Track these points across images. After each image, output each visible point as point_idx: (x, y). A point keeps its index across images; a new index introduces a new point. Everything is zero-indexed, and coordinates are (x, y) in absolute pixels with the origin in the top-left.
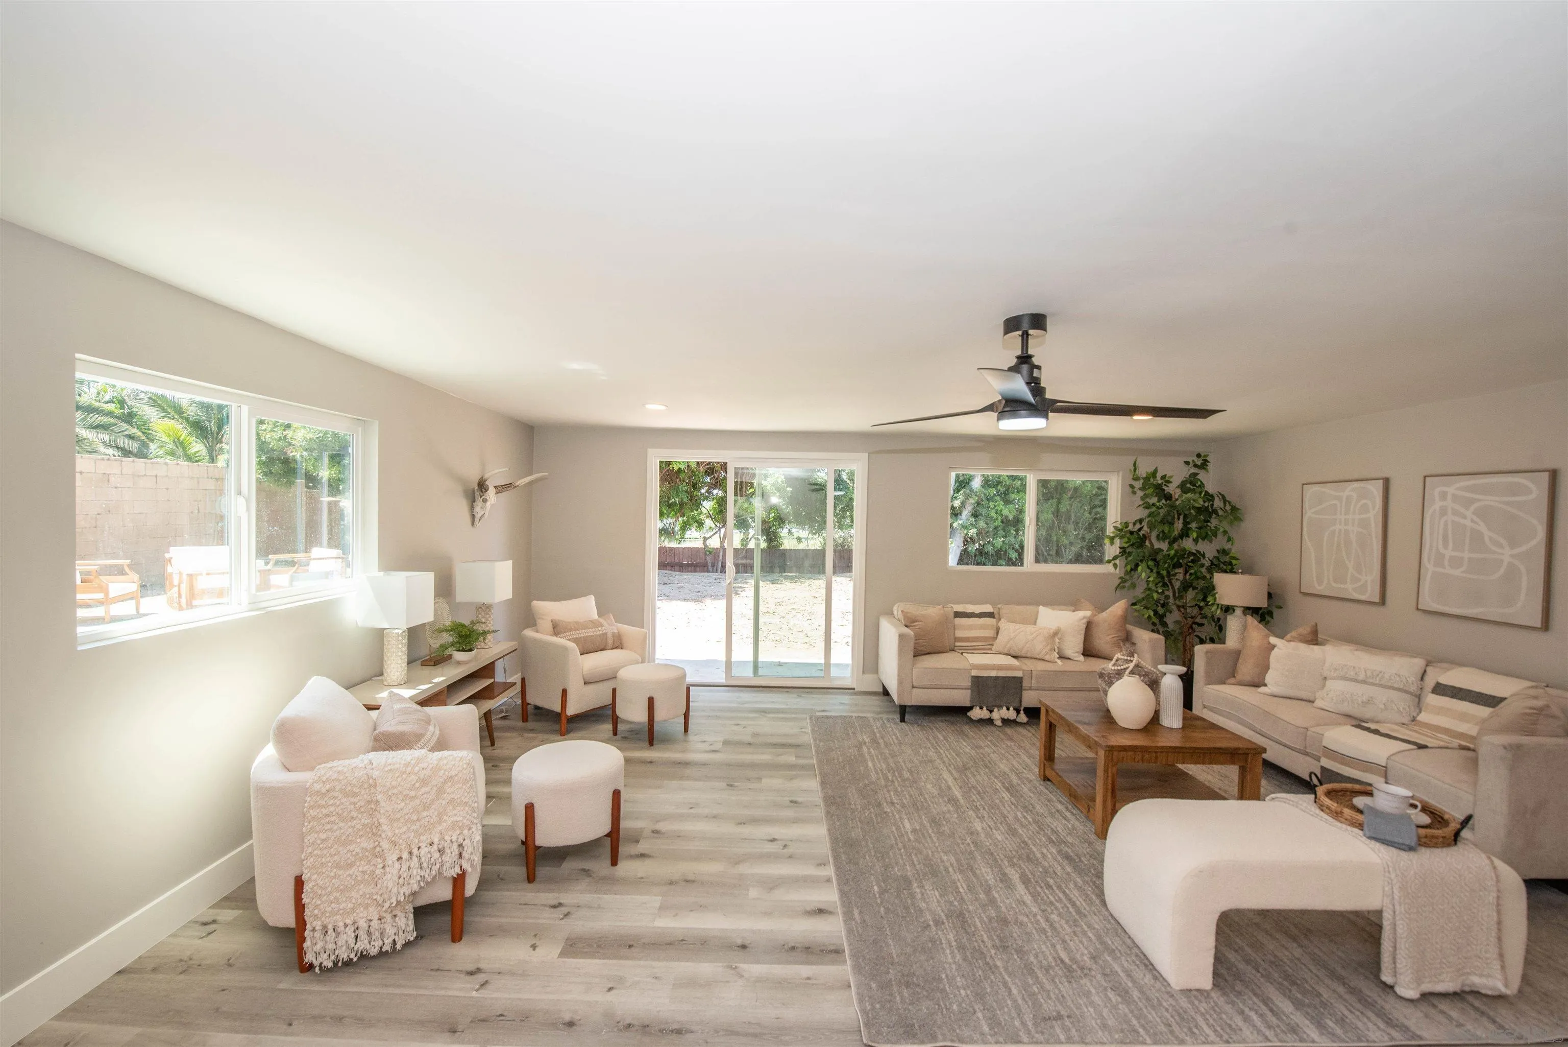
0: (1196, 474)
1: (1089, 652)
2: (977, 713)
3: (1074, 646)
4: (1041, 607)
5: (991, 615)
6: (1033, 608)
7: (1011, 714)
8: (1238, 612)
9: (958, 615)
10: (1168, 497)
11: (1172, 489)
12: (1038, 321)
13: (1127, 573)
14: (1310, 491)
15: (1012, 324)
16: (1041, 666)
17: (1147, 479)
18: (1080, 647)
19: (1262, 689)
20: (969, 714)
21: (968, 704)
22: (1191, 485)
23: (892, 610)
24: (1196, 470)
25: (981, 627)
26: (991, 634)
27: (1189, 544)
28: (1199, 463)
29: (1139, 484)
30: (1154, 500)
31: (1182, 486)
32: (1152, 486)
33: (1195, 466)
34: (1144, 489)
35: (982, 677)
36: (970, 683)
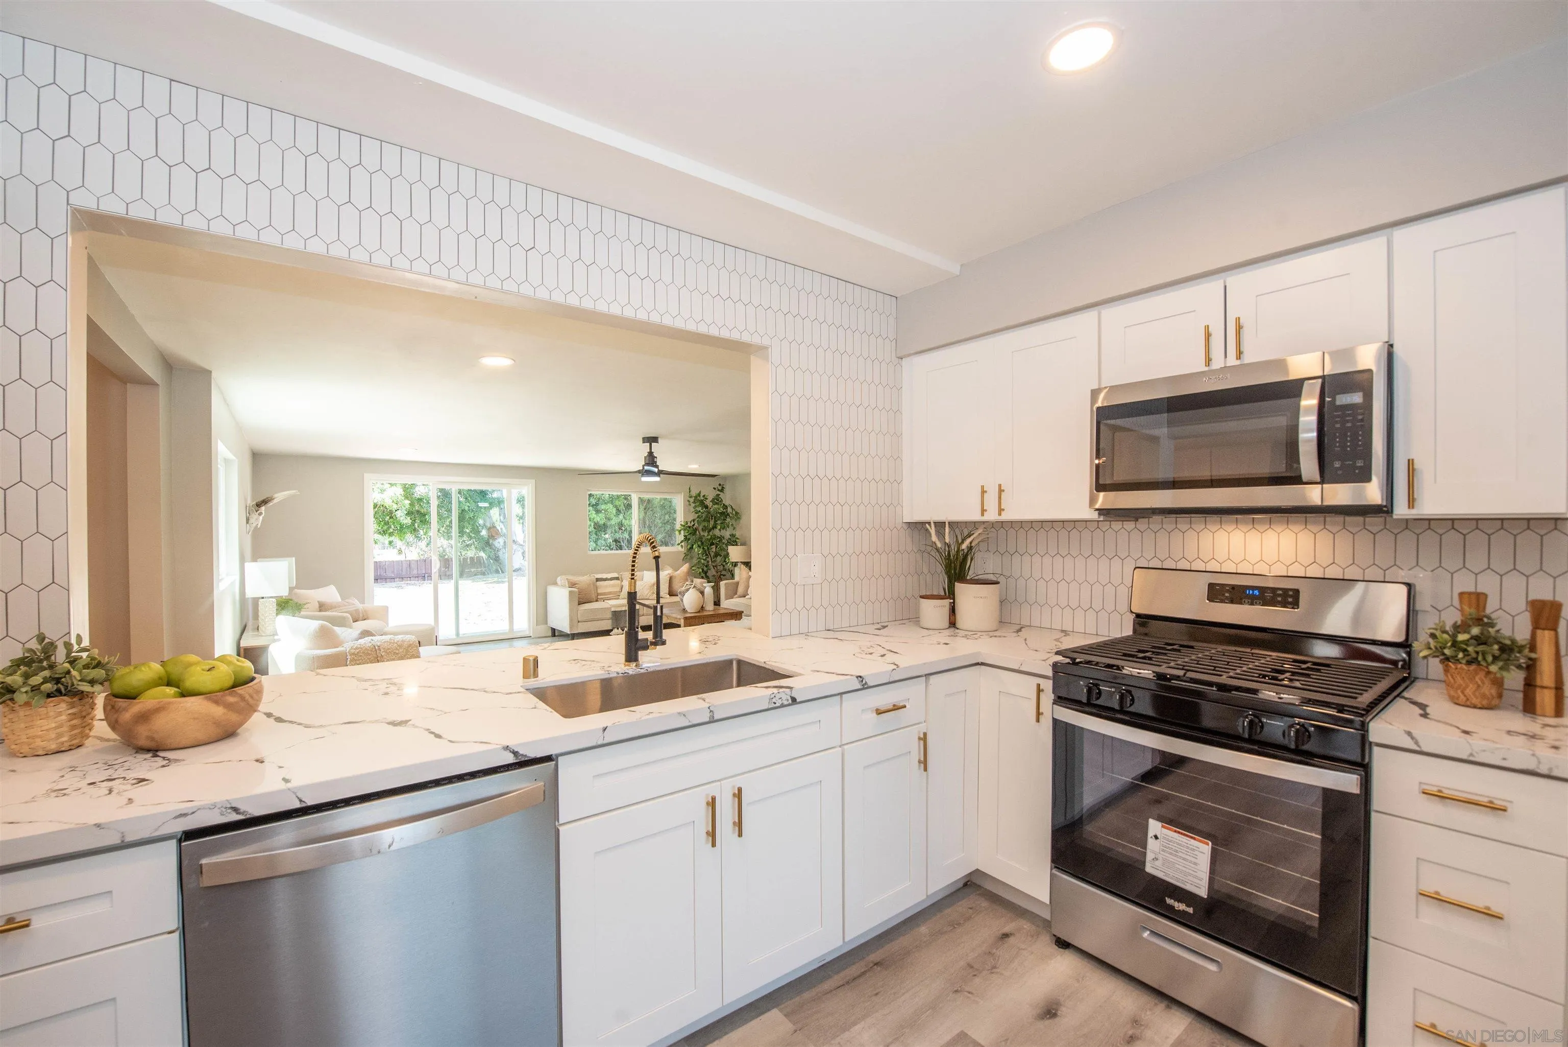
0: (719, 495)
1: (672, 593)
2: (616, 632)
5: (617, 579)
8: (738, 564)
9: (598, 580)
10: (707, 507)
11: (708, 503)
12: (655, 439)
15: (646, 440)
17: (696, 497)
20: (611, 632)
21: (610, 628)
22: (717, 500)
23: (559, 580)
24: (719, 493)
25: (613, 586)
26: (618, 589)
27: (717, 532)
28: (720, 489)
29: (692, 500)
30: (699, 509)
31: (713, 501)
32: (699, 501)
33: (718, 490)
34: (694, 502)
35: (615, 611)
36: (609, 615)
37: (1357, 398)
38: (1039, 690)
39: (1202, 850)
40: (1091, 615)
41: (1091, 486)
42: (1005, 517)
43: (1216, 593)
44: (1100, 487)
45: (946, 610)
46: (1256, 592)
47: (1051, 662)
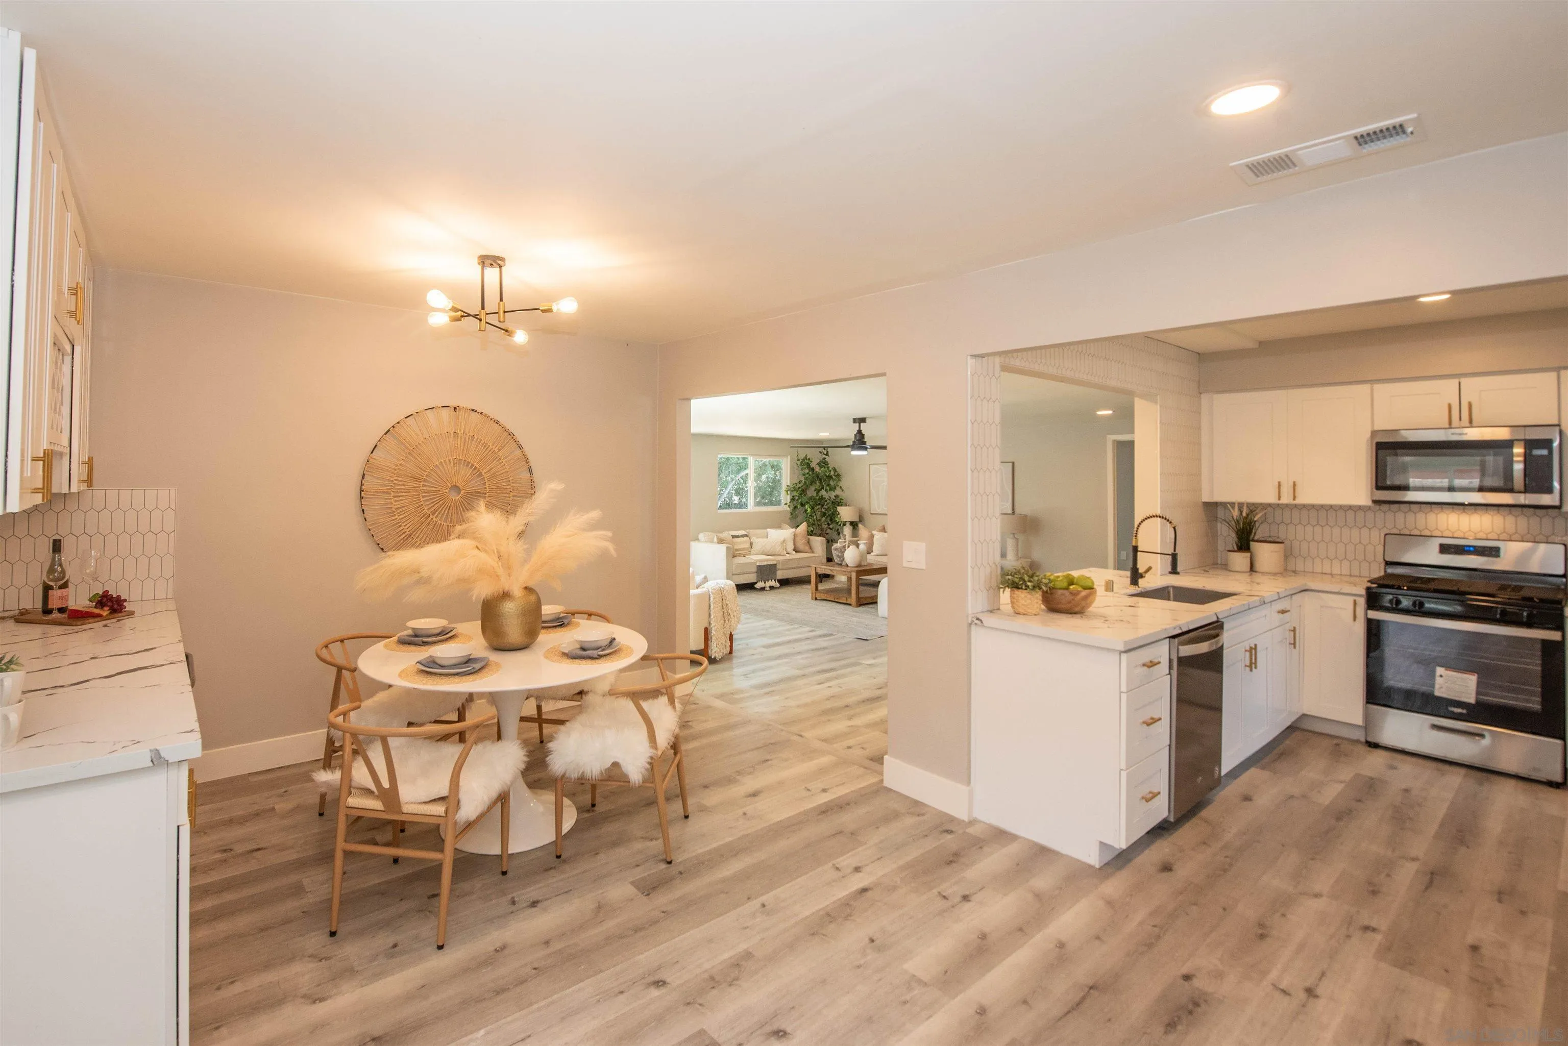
0: (825, 458)
1: (796, 550)
2: (758, 586)
3: (790, 547)
4: (768, 529)
5: (746, 536)
6: (765, 530)
7: (773, 583)
8: (848, 524)
9: (733, 537)
10: (813, 469)
11: (813, 465)
12: (863, 420)
13: (793, 510)
14: (873, 467)
15: (855, 421)
16: (781, 558)
17: (803, 460)
18: (793, 547)
19: (872, 554)
20: (755, 586)
21: (755, 581)
22: (823, 463)
23: (701, 536)
24: (824, 456)
25: (745, 542)
26: (748, 546)
27: (823, 492)
28: (825, 453)
29: (799, 463)
30: (807, 471)
31: (819, 464)
32: (805, 463)
33: (824, 454)
34: (801, 465)
35: (760, 566)
36: (755, 570)
37: (1545, 452)
38: (1355, 603)
39: (1472, 680)
40: (1346, 564)
41: (1372, 485)
42: (1297, 501)
43: (1445, 549)
44: (1379, 487)
45: (1249, 560)
46: (1472, 549)
47: (1365, 587)
